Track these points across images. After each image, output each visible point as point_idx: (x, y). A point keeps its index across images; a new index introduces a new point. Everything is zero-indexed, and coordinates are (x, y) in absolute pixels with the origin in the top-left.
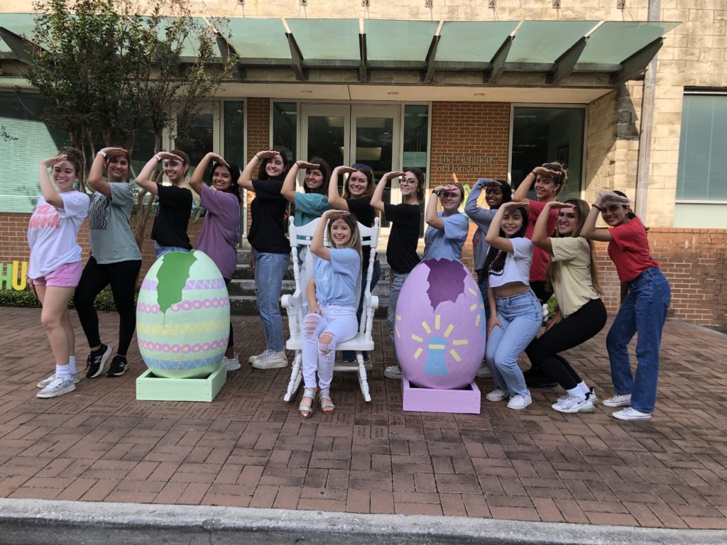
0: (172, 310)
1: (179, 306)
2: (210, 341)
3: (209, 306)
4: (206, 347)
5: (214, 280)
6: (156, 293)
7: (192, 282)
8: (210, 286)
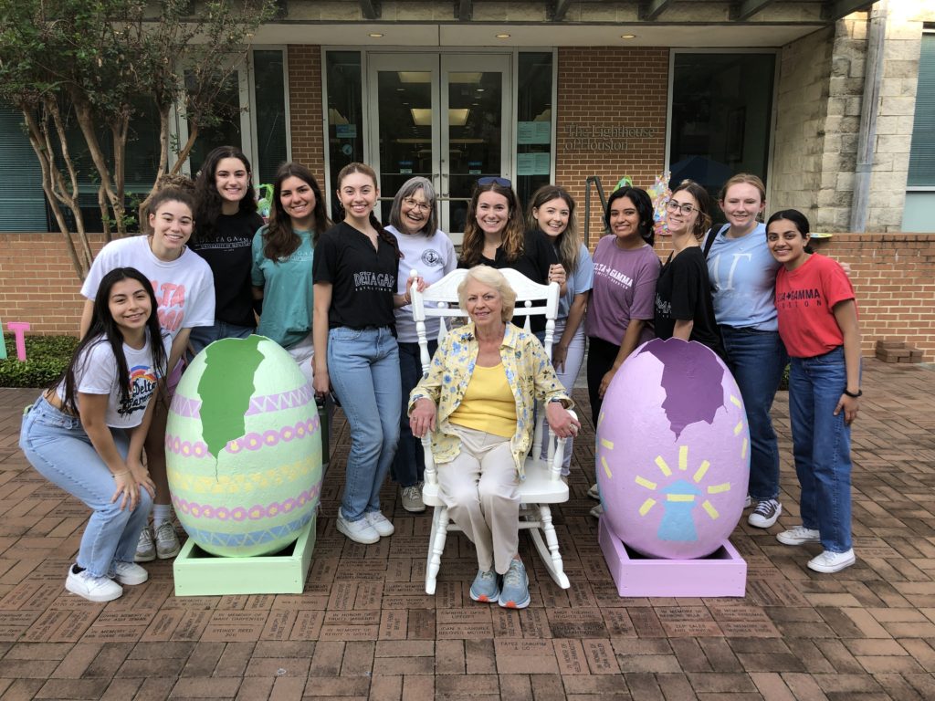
0: (230, 451)
1: (241, 445)
2: (295, 497)
3: (291, 438)
4: (288, 506)
5: (295, 392)
6: (199, 422)
7: (260, 400)
8: (290, 403)
